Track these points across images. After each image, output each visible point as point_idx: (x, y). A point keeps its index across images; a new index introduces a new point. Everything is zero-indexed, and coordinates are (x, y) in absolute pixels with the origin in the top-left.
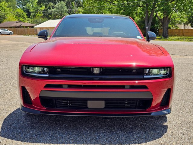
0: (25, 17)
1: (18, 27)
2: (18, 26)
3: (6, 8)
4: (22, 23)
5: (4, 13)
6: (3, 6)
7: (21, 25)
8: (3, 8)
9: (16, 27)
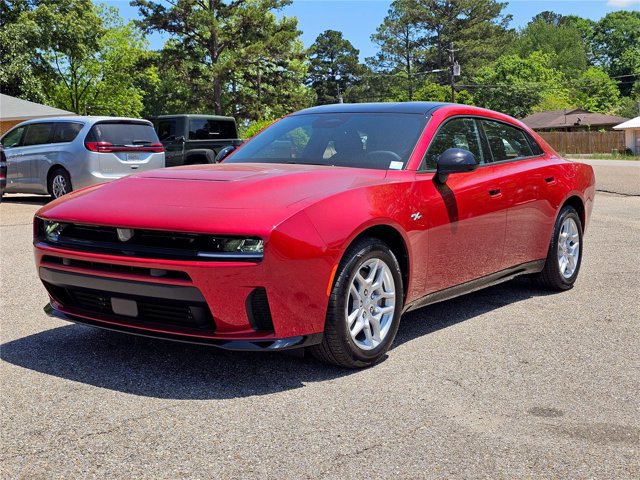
0: (612, 95)
1: (569, 129)
2: (568, 125)
3: (543, 69)
4: (582, 116)
5: (536, 85)
6: (535, 65)
7: (580, 123)
8: (533, 70)
9: (562, 129)
